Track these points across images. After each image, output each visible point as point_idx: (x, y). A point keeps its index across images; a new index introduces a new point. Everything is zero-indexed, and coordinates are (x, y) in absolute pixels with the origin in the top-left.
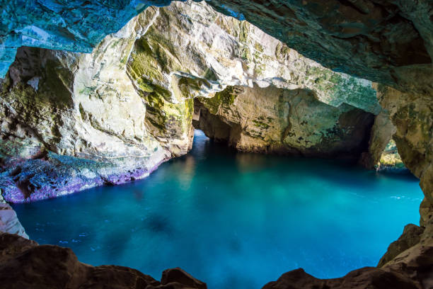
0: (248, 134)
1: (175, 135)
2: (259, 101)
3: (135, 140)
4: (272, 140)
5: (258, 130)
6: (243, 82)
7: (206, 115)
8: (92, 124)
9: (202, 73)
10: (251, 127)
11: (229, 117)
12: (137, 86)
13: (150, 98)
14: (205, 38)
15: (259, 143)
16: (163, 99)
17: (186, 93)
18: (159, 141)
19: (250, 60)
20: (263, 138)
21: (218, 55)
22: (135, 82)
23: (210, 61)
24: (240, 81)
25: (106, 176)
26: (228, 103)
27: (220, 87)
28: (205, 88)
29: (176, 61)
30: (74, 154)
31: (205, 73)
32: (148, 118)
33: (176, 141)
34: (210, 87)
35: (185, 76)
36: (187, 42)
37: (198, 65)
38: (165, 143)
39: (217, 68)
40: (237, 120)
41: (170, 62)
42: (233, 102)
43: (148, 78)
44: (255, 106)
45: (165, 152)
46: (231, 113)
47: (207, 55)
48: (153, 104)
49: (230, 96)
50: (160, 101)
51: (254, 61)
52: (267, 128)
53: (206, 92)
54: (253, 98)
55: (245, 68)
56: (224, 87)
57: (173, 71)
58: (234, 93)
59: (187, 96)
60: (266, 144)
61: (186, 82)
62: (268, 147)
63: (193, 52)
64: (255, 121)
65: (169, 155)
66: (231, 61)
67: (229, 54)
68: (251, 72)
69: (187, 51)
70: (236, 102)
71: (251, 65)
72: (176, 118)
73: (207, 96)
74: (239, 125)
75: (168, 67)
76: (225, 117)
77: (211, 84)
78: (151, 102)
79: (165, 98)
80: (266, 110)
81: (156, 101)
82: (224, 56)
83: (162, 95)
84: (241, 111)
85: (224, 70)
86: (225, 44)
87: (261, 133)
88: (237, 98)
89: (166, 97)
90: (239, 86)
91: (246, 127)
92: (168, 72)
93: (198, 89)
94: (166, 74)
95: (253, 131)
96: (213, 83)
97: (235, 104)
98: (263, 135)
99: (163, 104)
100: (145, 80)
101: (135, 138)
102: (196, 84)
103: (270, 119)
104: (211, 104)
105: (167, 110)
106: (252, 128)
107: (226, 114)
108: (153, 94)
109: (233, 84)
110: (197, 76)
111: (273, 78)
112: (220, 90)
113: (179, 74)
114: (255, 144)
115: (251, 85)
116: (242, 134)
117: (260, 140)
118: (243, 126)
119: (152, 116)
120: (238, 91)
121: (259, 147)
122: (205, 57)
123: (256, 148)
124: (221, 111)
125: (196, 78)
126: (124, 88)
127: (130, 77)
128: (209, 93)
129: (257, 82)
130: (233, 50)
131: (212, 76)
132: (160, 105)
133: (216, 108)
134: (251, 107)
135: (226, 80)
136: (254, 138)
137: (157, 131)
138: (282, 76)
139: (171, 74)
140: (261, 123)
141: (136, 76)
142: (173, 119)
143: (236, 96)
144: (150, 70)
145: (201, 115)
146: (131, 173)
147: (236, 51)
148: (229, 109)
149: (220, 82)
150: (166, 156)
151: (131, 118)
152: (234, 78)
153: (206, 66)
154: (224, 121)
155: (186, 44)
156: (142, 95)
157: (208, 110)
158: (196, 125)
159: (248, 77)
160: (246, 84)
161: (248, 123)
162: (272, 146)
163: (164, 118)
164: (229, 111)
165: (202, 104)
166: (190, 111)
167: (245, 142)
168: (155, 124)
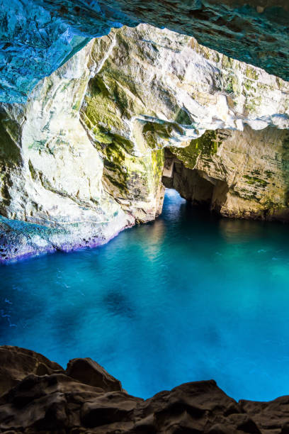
0: (237, 194)
1: (138, 196)
2: (253, 149)
3: (91, 202)
4: (272, 203)
5: (251, 188)
6: (229, 123)
7: (181, 169)
8: (42, 183)
9: (172, 115)
10: (241, 184)
11: (211, 172)
12: (93, 136)
13: (108, 151)
14: (175, 69)
15: (252, 207)
16: (123, 151)
17: (152, 142)
18: (120, 203)
19: (238, 93)
20: (259, 200)
21: (192, 90)
22: (91, 133)
23: (182, 99)
24: (224, 124)
25: (59, 245)
26: (209, 154)
27: (196, 132)
28: (177, 134)
29: (139, 102)
30: (24, 219)
31: (175, 115)
32: (106, 176)
33: (141, 204)
34: (182, 133)
35: (151, 121)
36: (152, 76)
37: (167, 105)
38: (128, 206)
39: (192, 107)
40: (221, 176)
41: (132, 104)
42: (216, 152)
43: (105, 126)
44: (248, 156)
45: (128, 217)
46: (213, 167)
47: (177, 91)
48: (112, 158)
49: (212, 143)
50: (120, 154)
51: (244, 94)
52: (264, 186)
53: (178, 140)
54: (245, 145)
55: (231, 104)
56: (202, 132)
57: (135, 115)
58: (218, 140)
59: (154, 146)
60: (262, 207)
61: (152, 128)
62: (266, 212)
63: (160, 89)
64: (247, 177)
65: (132, 221)
66: (211, 97)
67: (208, 87)
68: (239, 109)
69: (152, 88)
70: (220, 151)
71: (240, 100)
72: (140, 175)
73: (179, 145)
74: (224, 182)
75: (128, 110)
76: (205, 172)
77: (184, 129)
78: (109, 156)
79: (126, 150)
80: (263, 161)
81: (115, 154)
82: (201, 90)
83: (123, 147)
84: (228, 163)
85: (201, 109)
86: (202, 74)
87: (255, 193)
88: (222, 146)
89: (128, 148)
90: (223, 129)
91: (233, 185)
92: (128, 117)
93: (167, 136)
94: (126, 120)
95: (243, 190)
96: (187, 128)
97: (218, 154)
98: (258, 196)
99: (123, 158)
100: (102, 129)
101: (91, 200)
102: (165, 131)
103: (269, 173)
104: (186, 155)
105: (129, 165)
106: (243, 186)
107: (207, 168)
108: (112, 146)
109: (213, 127)
110: (166, 119)
111: (273, 116)
112: (196, 137)
113: (143, 118)
114: (247, 208)
115: (241, 128)
116: (228, 195)
117: (253, 203)
118: (230, 184)
119: (111, 173)
120: (224, 136)
121: (252, 212)
122: (175, 93)
123: (248, 213)
124: (199, 164)
125: (165, 123)
126: (78, 141)
127: (84, 126)
128: (181, 141)
129: (249, 122)
130: (214, 81)
131: (185, 118)
132: (120, 159)
133: (193, 161)
134: (241, 158)
135: (204, 123)
136: (245, 199)
137: (117, 192)
138: (287, 112)
139: (133, 119)
140: (255, 179)
141: (92, 125)
142: (136, 176)
143: (220, 143)
144: (107, 115)
145: (174, 170)
146: (87, 242)
147: (217, 83)
148: (211, 161)
149: (195, 125)
150: (129, 222)
151: (86, 176)
152: (215, 119)
153: (177, 106)
154: (204, 177)
155: (150, 80)
156: (99, 147)
157: (182, 164)
158: (167, 183)
159: (236, 117)
160: (234, 126)
161: (237, 179)
162: (272, 211)
163: (126, 175)
164: (211, 164)
165: (175, 156)
166: (159, 165)
167: (232, 205)
168: (115, 183)
